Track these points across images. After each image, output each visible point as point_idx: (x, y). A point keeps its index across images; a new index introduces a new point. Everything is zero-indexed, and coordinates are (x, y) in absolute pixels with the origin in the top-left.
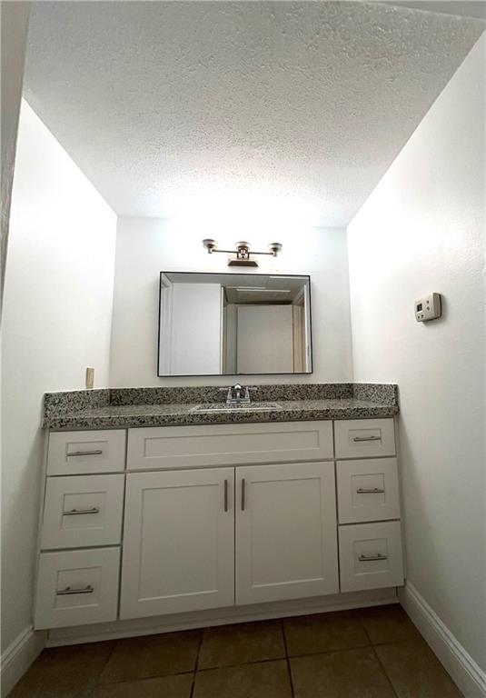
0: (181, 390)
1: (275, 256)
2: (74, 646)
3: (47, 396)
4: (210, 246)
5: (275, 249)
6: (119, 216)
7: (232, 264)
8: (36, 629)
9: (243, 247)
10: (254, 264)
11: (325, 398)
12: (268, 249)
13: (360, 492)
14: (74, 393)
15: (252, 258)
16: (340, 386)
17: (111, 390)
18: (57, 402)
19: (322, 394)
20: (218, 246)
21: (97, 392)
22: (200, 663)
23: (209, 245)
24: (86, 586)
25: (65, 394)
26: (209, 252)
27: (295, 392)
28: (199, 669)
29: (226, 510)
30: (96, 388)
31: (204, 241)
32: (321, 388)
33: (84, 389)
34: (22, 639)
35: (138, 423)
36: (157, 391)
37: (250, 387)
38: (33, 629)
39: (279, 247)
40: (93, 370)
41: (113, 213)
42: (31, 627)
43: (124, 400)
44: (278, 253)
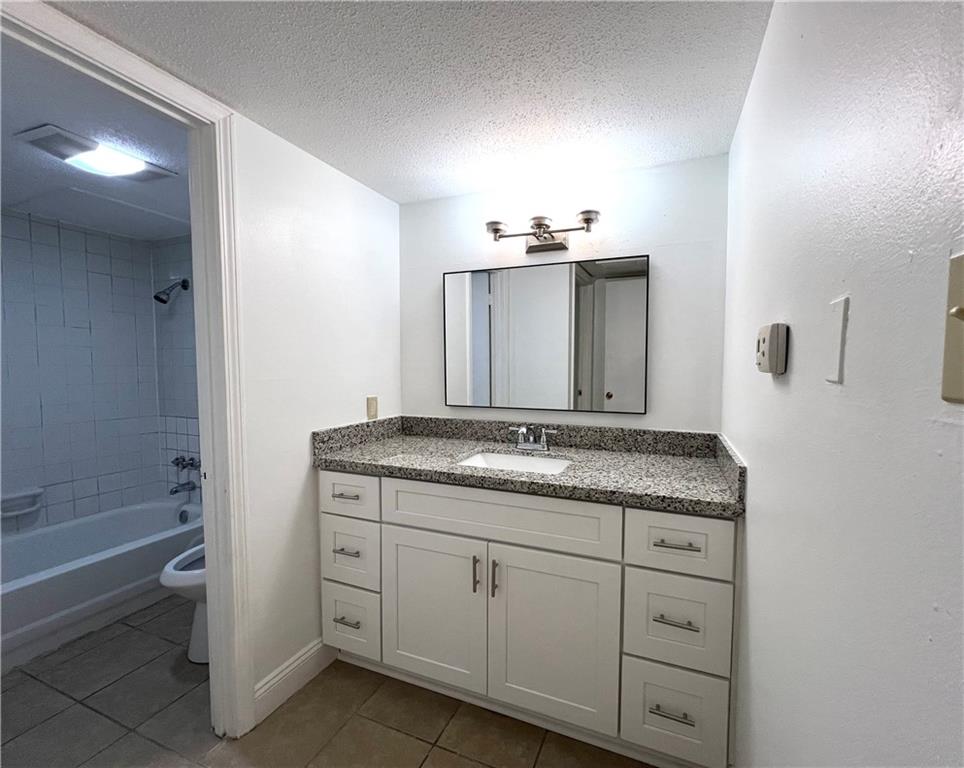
0: (469, 423)
1: (588, 230)
2: (356, 666)
3: (315, 435)
4: (496, 231)
5: (588, 221)
6: (401, 205)
7: (531, 250)
8: (325, 642)
9: (539, 224)
10: (562, 247)
11: (666, 453)
12: (577, 222)
13: (661, 619)
14: (348, 428)
15: (559, 238)
16: (693, 436)
17: (402, 417)
18: (326, 439)
19: (660, 446)
20: (505, 229)
21: (382, 423)
22: (440, 740)
23: (495, 229)
24: (355, 622)
25: (335, 430)
26: (495, 240)
27: (616, 439)
28: (438, 744)
29: (475, 591)
30: (381, 417)
31: (488, 224)
32: (659, 437)
33: (365, 420)
34: (313, 646)
35: (387, 473)
36: (446, 421)
37: (548, 427)
38: (322, 642)
39: (593, 216)
40: (375, 399)
41: (395, 204)
42: (320, 640)
43: (415, 430)
44: (593, 226)
